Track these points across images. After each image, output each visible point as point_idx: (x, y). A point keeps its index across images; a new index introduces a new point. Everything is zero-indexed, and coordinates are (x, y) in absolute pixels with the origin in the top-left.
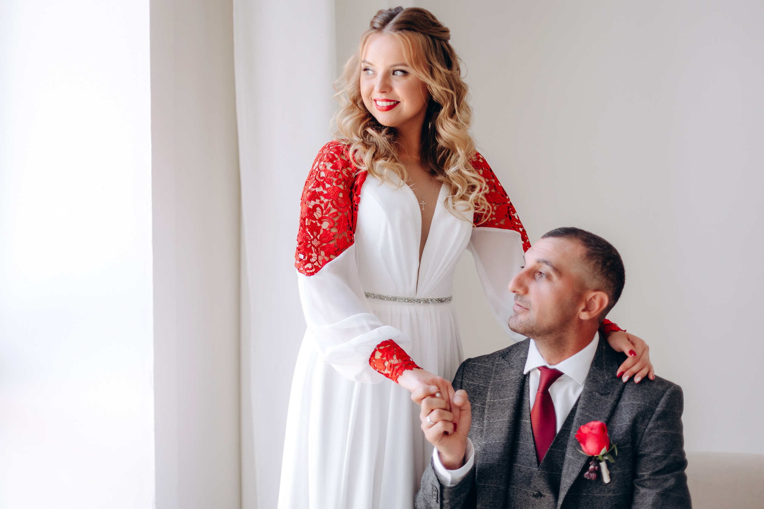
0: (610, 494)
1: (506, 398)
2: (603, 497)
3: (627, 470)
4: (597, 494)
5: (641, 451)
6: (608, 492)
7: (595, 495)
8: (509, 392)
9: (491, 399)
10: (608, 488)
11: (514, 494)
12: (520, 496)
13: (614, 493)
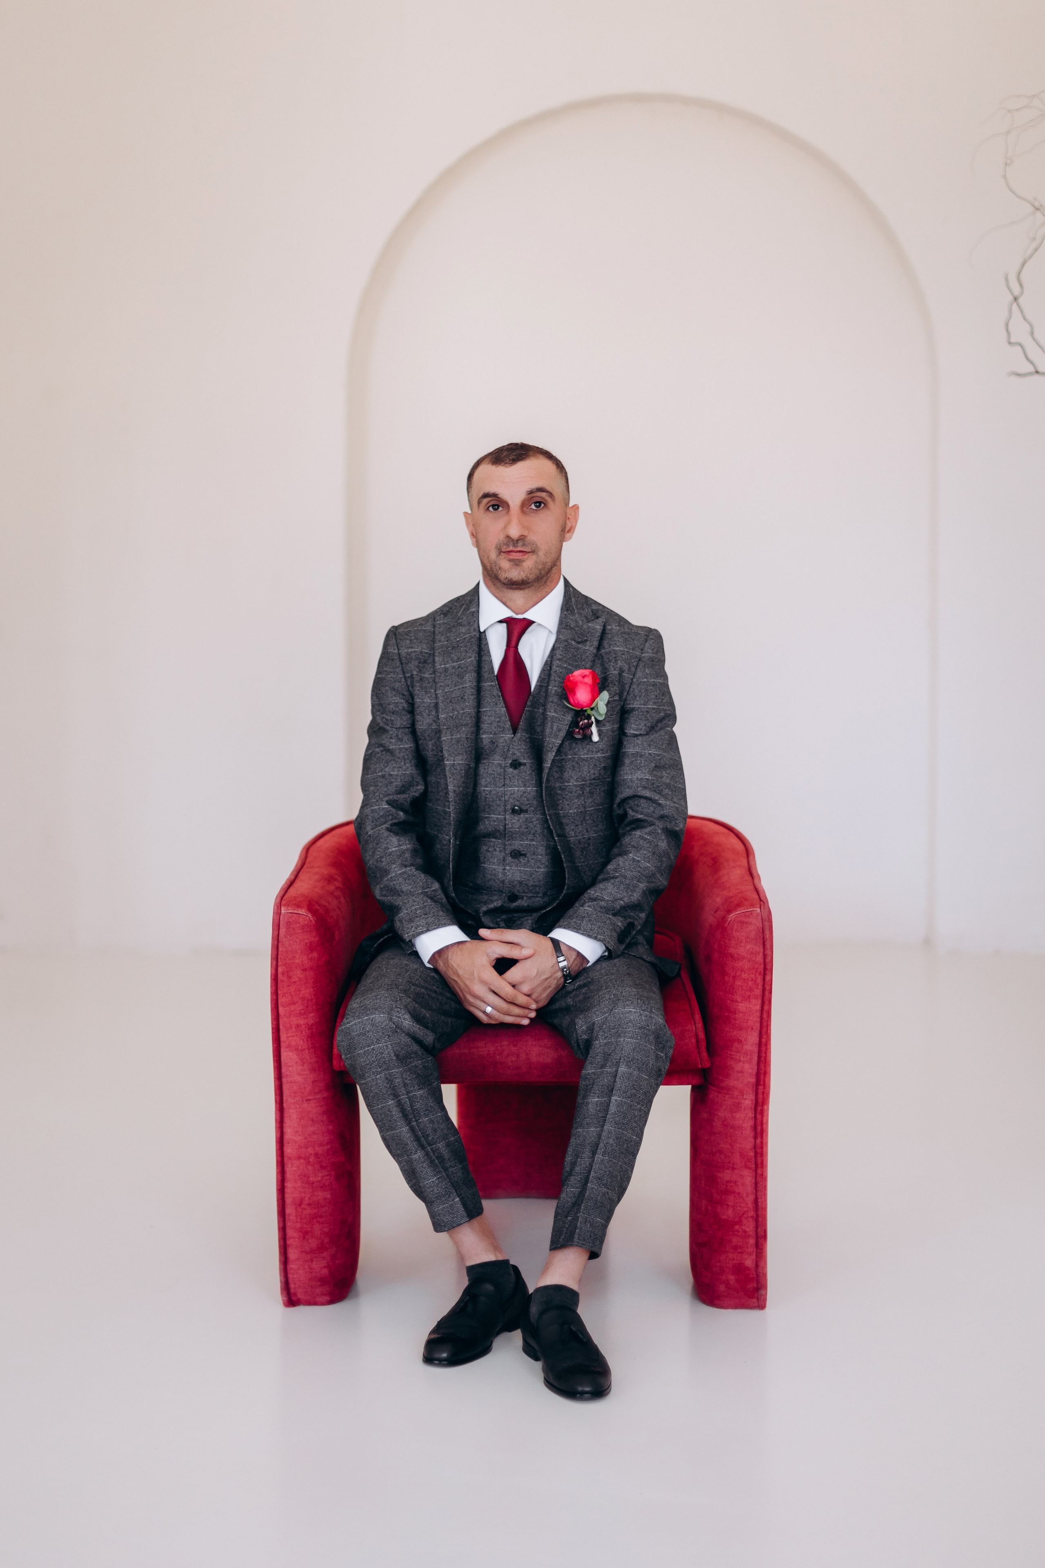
0: (599, 755)
1: (461, 660)
2: (591, 758)
3: (616, 726)
4: (584, 755)
5: (629, 704)
6: (597, 752)
7: (582, 757)
8: (463, 654)
9: (441, 665)
10: (596, 748)
11: (485, 769)
12: (493, 771)
13: (603, 753)
